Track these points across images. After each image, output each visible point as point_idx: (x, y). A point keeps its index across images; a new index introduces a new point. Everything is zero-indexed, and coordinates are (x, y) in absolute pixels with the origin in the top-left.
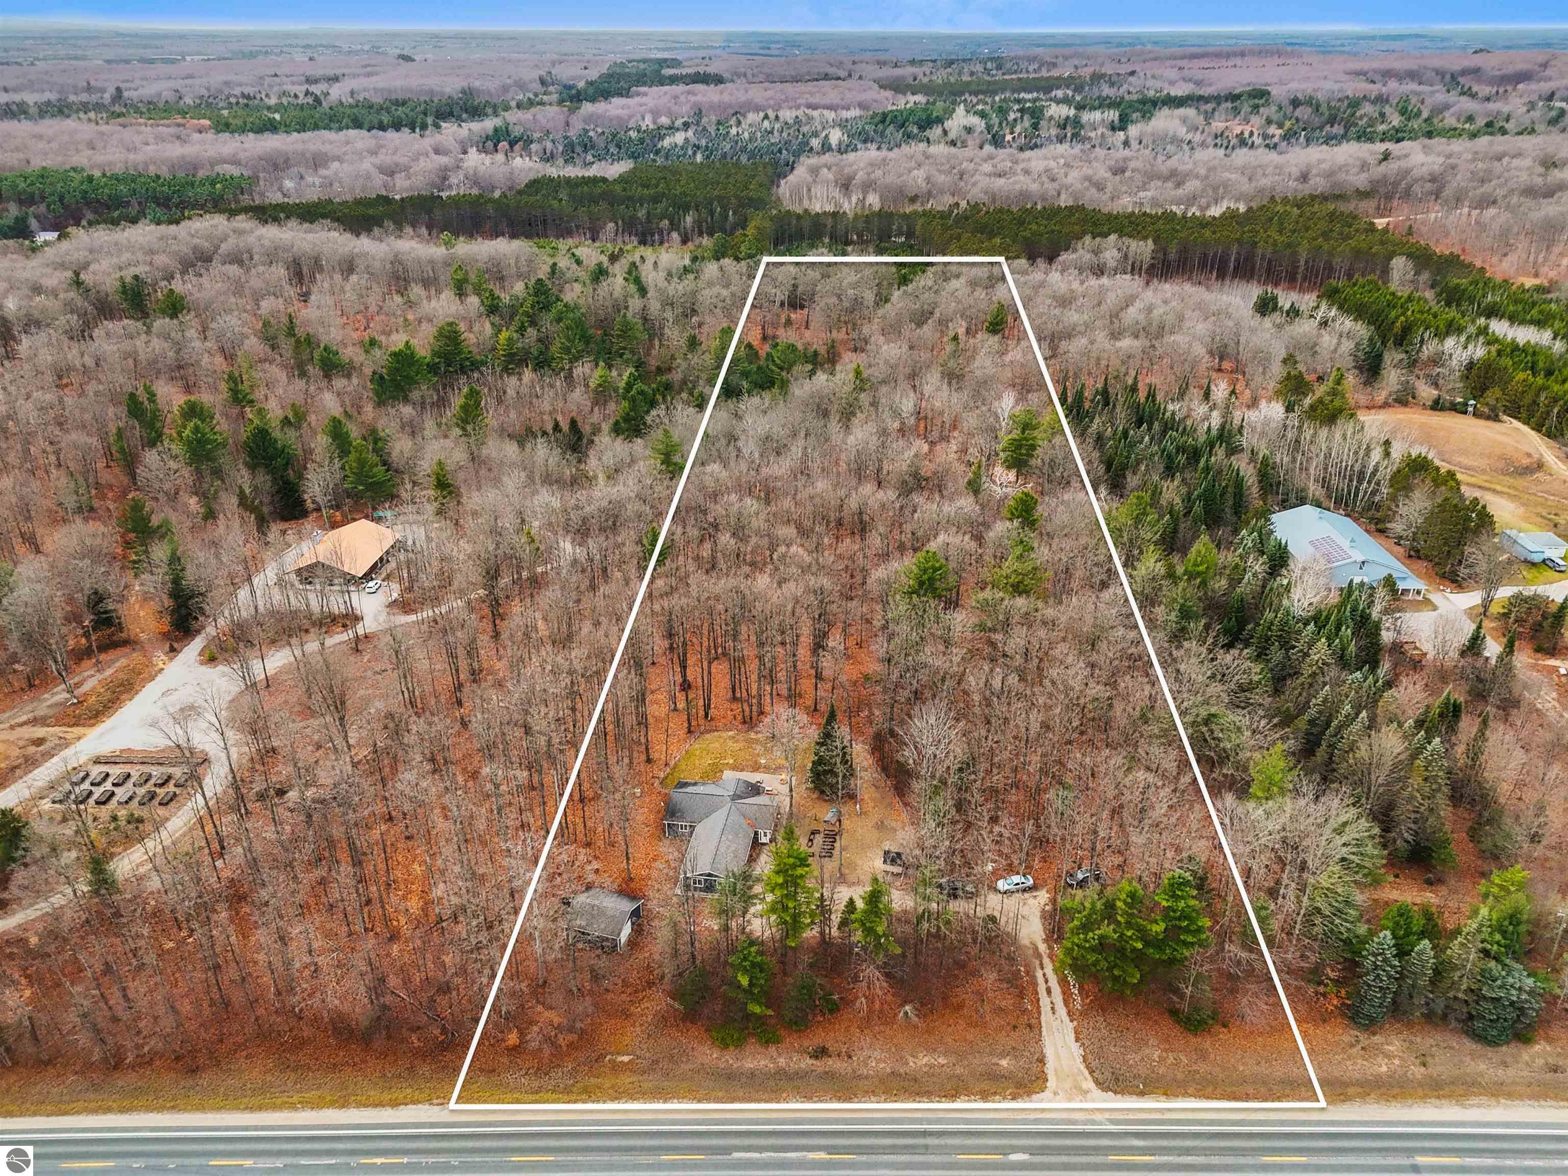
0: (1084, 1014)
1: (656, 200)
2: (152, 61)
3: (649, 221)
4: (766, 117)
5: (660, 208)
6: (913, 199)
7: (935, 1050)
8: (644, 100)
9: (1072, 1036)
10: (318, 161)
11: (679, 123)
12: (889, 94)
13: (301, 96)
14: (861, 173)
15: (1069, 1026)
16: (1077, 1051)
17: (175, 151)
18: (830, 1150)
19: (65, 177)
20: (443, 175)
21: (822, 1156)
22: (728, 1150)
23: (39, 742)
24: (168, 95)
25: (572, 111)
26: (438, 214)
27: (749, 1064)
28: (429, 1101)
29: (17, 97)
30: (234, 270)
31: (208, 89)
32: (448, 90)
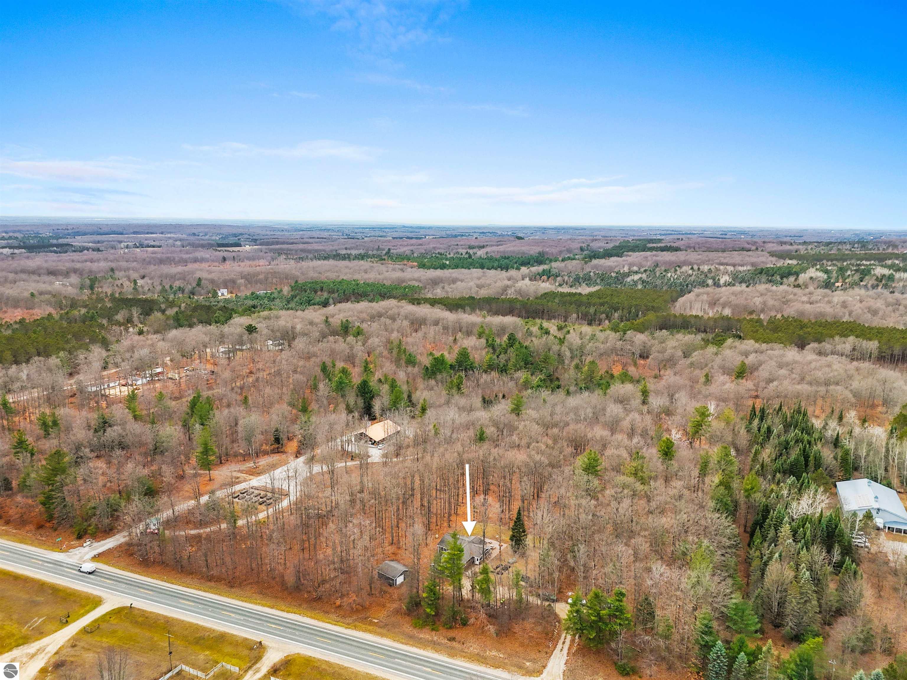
0: (574, 655)
1: (602, 304)
2: (412, 238)
3: (595, 314)
4: (692, 268)
5: (602, 309)
6: (751, 313)
7: (500, 651)
8: (628, 258)
9: (564, 662)
10: (454, 281)
11: (642, 270)
12: (774, 259)
13: (464, 254)
14: (724, 297)
15: (565, 658)
16: (563, 667)
17: (398, 274)
18: (433, 669)
19: (349, 283)
20: (505, 289)
21: (429, 670)
22: (395, 658)
23: (238, 478)
24: (408, 253)
25: (586, 263)
26: (494, 306)
27: (422, 636)
28: (300, 614)
29: (349, 252)
30: (388, 322)
31: (425, 250)
32: (532, 252)
